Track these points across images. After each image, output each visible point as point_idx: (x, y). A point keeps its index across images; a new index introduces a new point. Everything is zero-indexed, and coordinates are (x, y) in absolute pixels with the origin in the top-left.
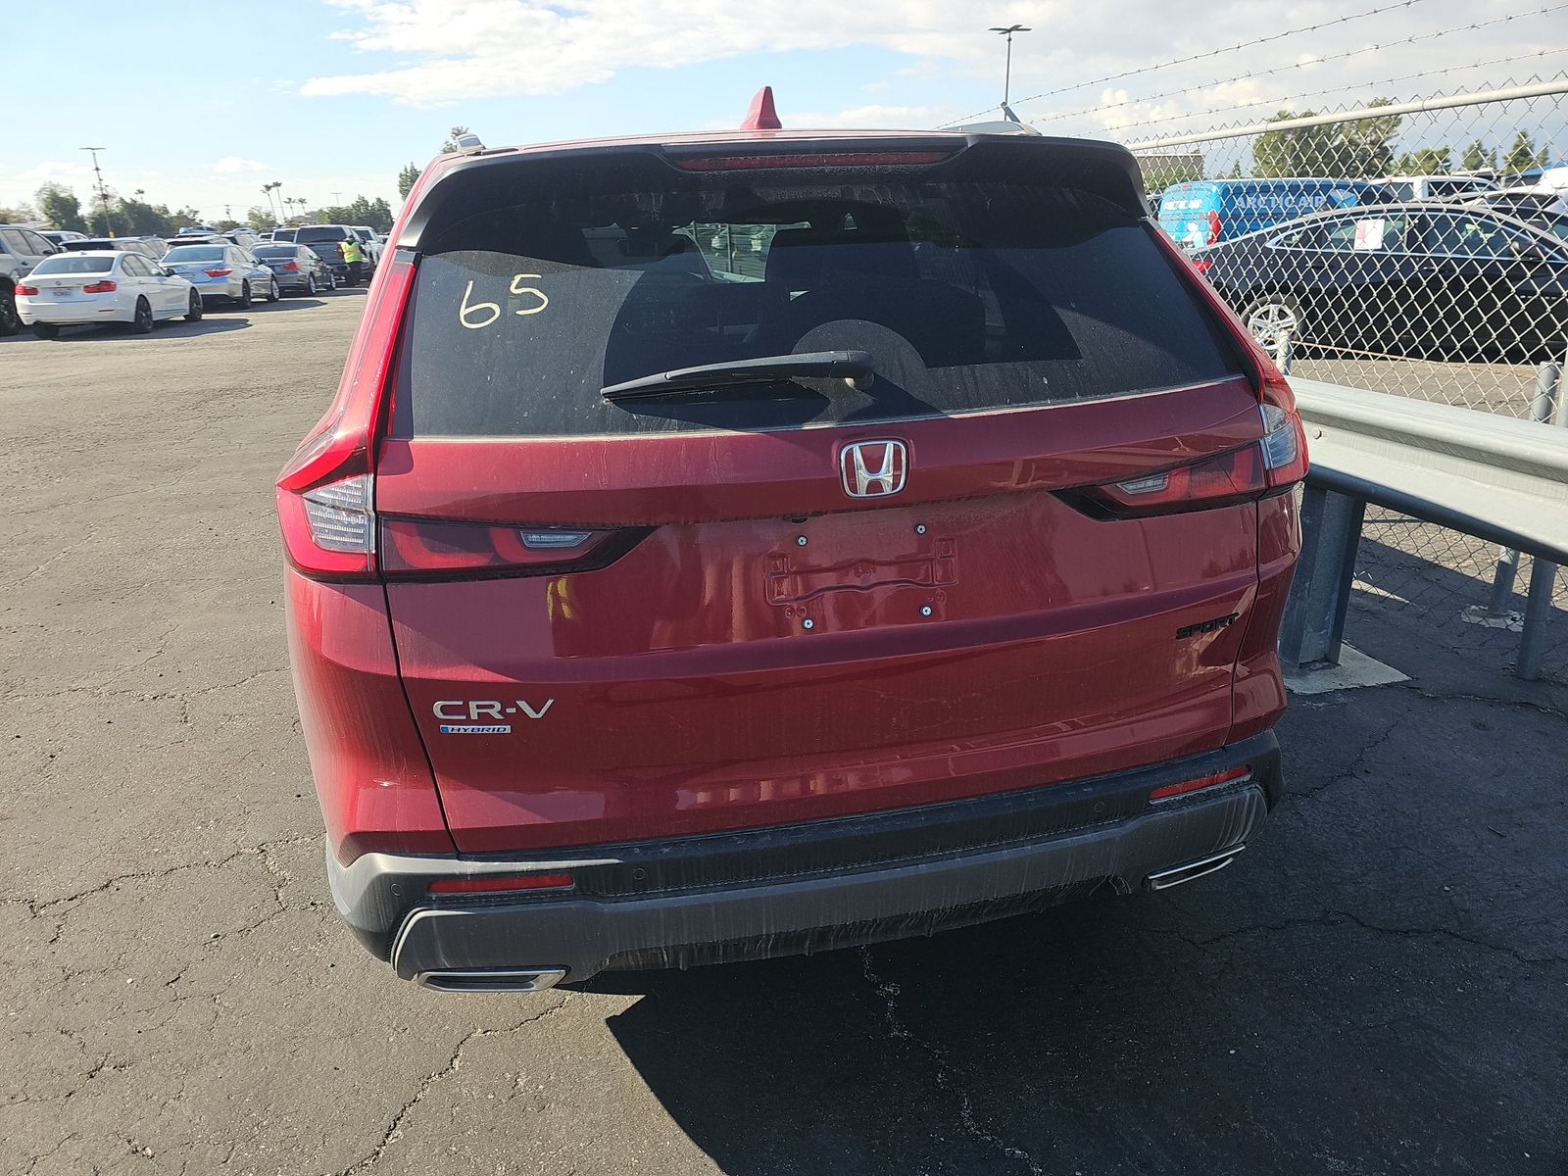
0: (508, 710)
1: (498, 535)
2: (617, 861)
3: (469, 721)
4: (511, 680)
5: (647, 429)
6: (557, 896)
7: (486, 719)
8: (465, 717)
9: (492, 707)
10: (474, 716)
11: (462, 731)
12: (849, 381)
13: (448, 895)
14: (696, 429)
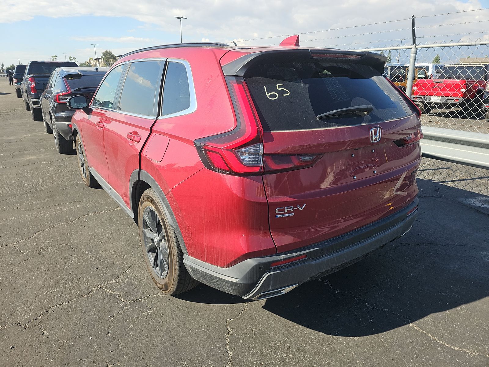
0: (295, 209)
1: (293, 158)
2: (317, 249)
3: (285, 213)
4: (296, 200)
5: (330, 126)
6: (302, 262)
7: (289, 212)
8: (283, 212)
9: (291, 208)
10: (286, 211)
11: (282, 217)
12: (365, 112)
13: (276, 266)
14: (341, 126)
